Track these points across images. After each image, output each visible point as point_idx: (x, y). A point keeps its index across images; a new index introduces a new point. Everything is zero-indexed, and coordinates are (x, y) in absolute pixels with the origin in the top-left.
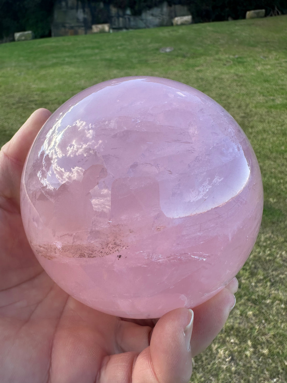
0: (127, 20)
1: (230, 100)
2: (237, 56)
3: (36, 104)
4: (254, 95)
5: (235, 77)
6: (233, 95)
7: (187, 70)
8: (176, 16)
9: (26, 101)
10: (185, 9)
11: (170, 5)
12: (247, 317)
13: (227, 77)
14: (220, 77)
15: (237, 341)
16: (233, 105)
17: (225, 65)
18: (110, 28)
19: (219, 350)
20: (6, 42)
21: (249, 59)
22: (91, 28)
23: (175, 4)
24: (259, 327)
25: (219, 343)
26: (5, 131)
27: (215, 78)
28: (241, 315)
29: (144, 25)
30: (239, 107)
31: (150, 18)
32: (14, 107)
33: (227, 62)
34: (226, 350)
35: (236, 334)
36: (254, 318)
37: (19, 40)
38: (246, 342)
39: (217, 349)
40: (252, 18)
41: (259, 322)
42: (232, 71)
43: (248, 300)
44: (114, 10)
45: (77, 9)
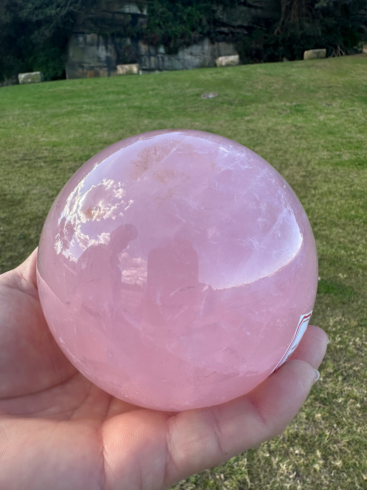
0: (160, 59)
1: (288, 156)
2: (294, 104)
3: (45, 162)
4: (317, 149)
5: (293, 129)
6: (291, 150)
7: (235, 120)
8: (220, 55)
9: (33, 158)
10: (231, 47)
11: (212, 42)
12: (315, 421)
13: (284, 128)
14: (275, 128)
15: (302, 452)
16: (292, 161)
17: (280, 113)
18: (139, 69)
19: (281, 465)
20: (7, 85)
21: (308, 107)
22: (116, 69)
23: (219, 41)
24: (330, 433)
25: (280, 455)
26: (5, 195)
27: (268, 130)
28: (307, 418)
29: (181, 66)
30: (299, 164)
31: (189, 57)
32: (17, 165)
33: (284, 110)
34: (289, 464)
35: (301, 443)
36: (323, 422)
37: (24, 83)
38: (314, 452)
39: (277, 464)
40: (311, 59)
41: (329, 426)
42: (290, 121)
43: (316, 399)
44: (143, 48)
45: (98, 45)
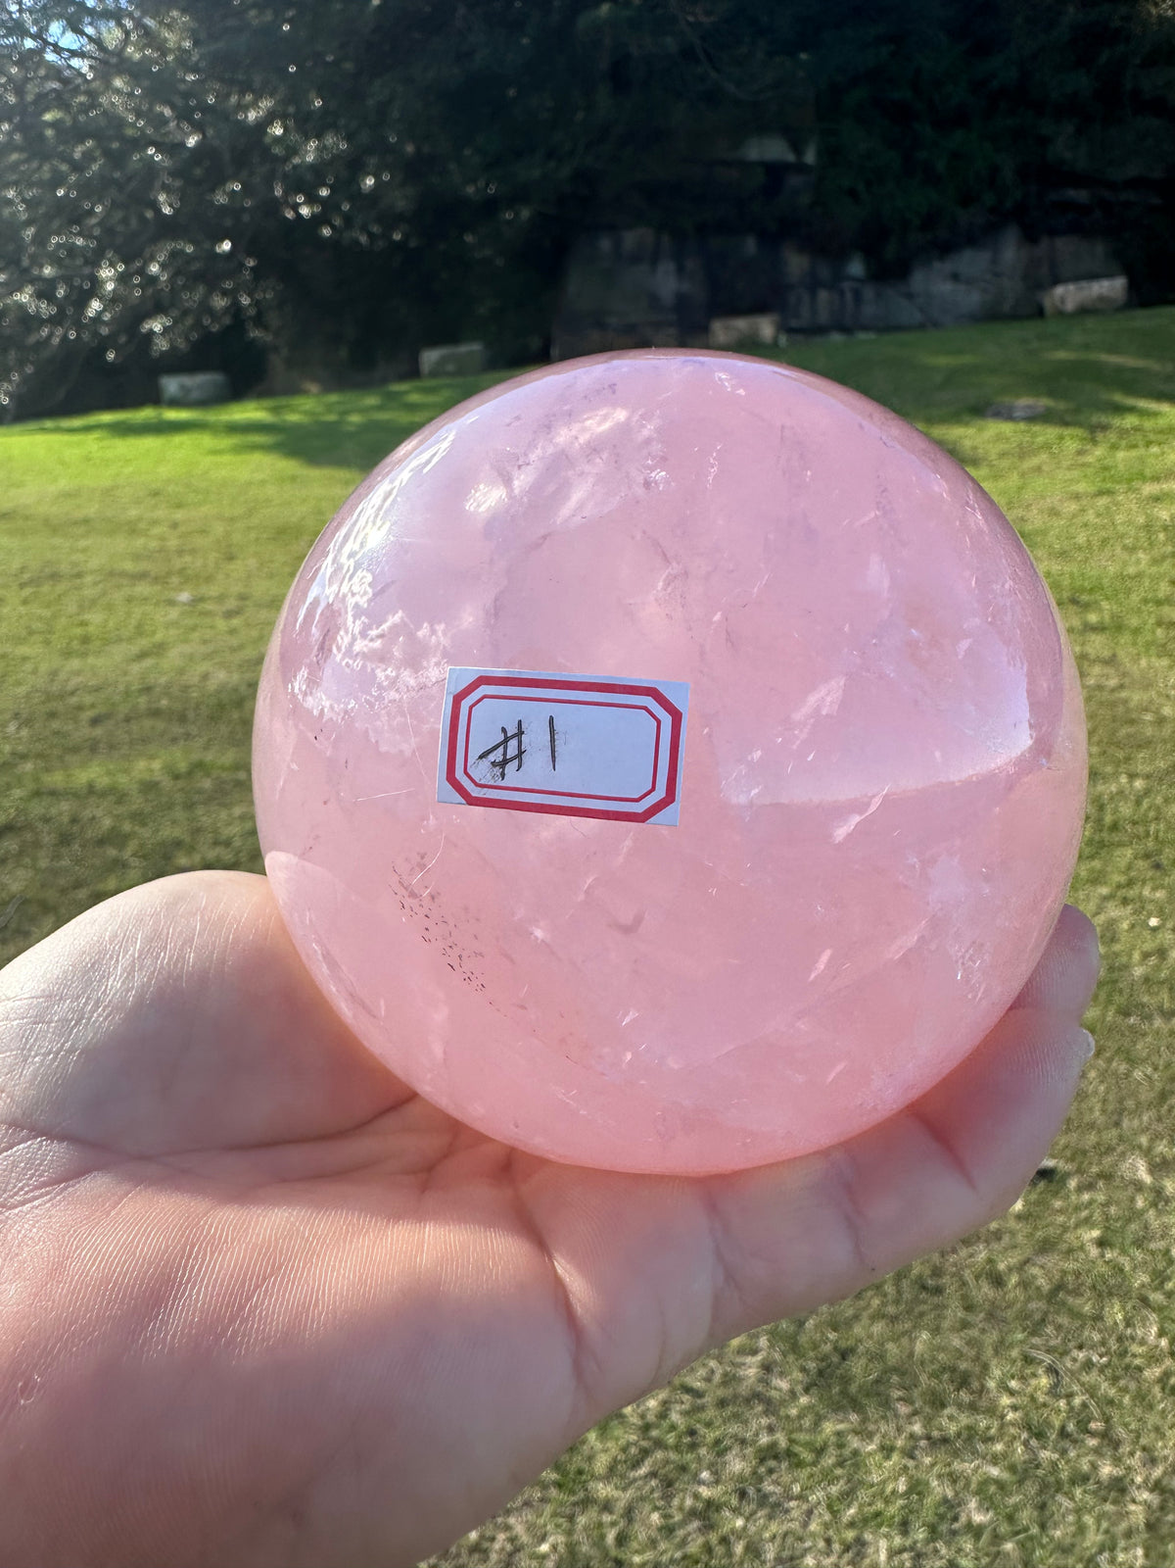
0: (849, 296)
8: (1057, 281)
10: (1098, 250)
11: (1030, 236)
18: (784, 328)
20: (384, 379)
22: (705, 330)
23: (1053, 233)
29: (918, 317)
31: (944, 288)
37: (434, 373)
44: (796, 263)
45: (655, 260)
